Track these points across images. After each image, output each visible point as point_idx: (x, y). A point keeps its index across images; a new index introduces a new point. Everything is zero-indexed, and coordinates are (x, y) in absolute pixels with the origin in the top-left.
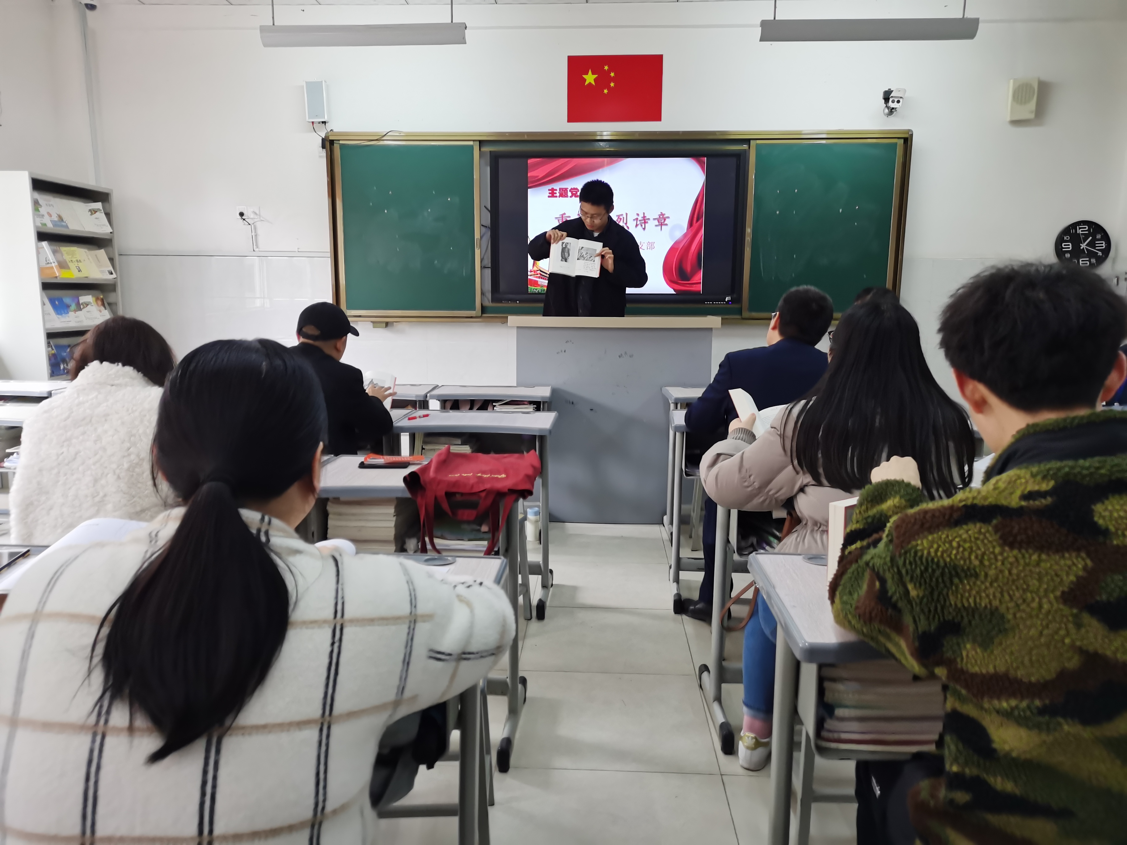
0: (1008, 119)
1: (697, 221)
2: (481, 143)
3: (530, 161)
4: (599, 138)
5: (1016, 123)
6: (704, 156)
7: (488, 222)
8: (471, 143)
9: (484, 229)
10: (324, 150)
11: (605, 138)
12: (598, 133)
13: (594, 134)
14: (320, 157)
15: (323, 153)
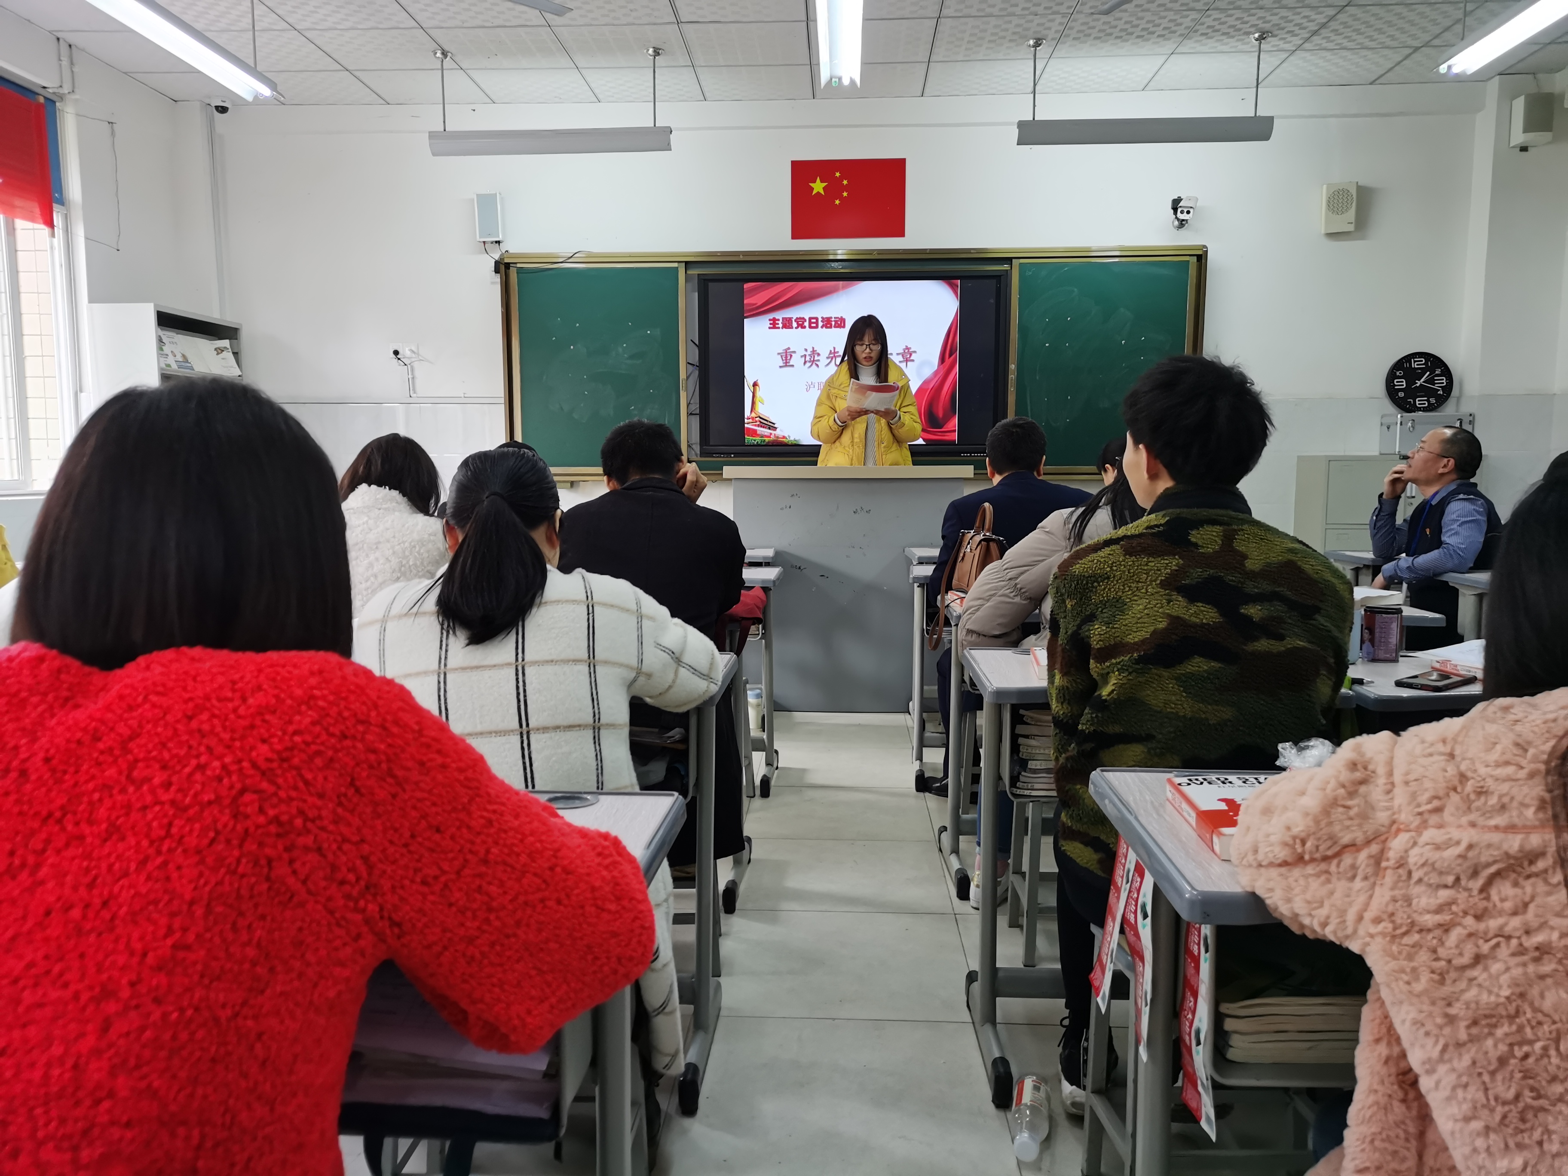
0: (1323, 232)
1: (950, 356)
2: (688, 264)
3: (747, 286)
4: (831, 257)
5: (1332, 236)
6: (957, 278)
7: (695, 359)
8: (676, 265)
9: (690, 368)
10: (498, 275)
11: (839, 257)
12: (831, 252)
13: (825, 252)
14: (493, 283)
15: (497, 278)
